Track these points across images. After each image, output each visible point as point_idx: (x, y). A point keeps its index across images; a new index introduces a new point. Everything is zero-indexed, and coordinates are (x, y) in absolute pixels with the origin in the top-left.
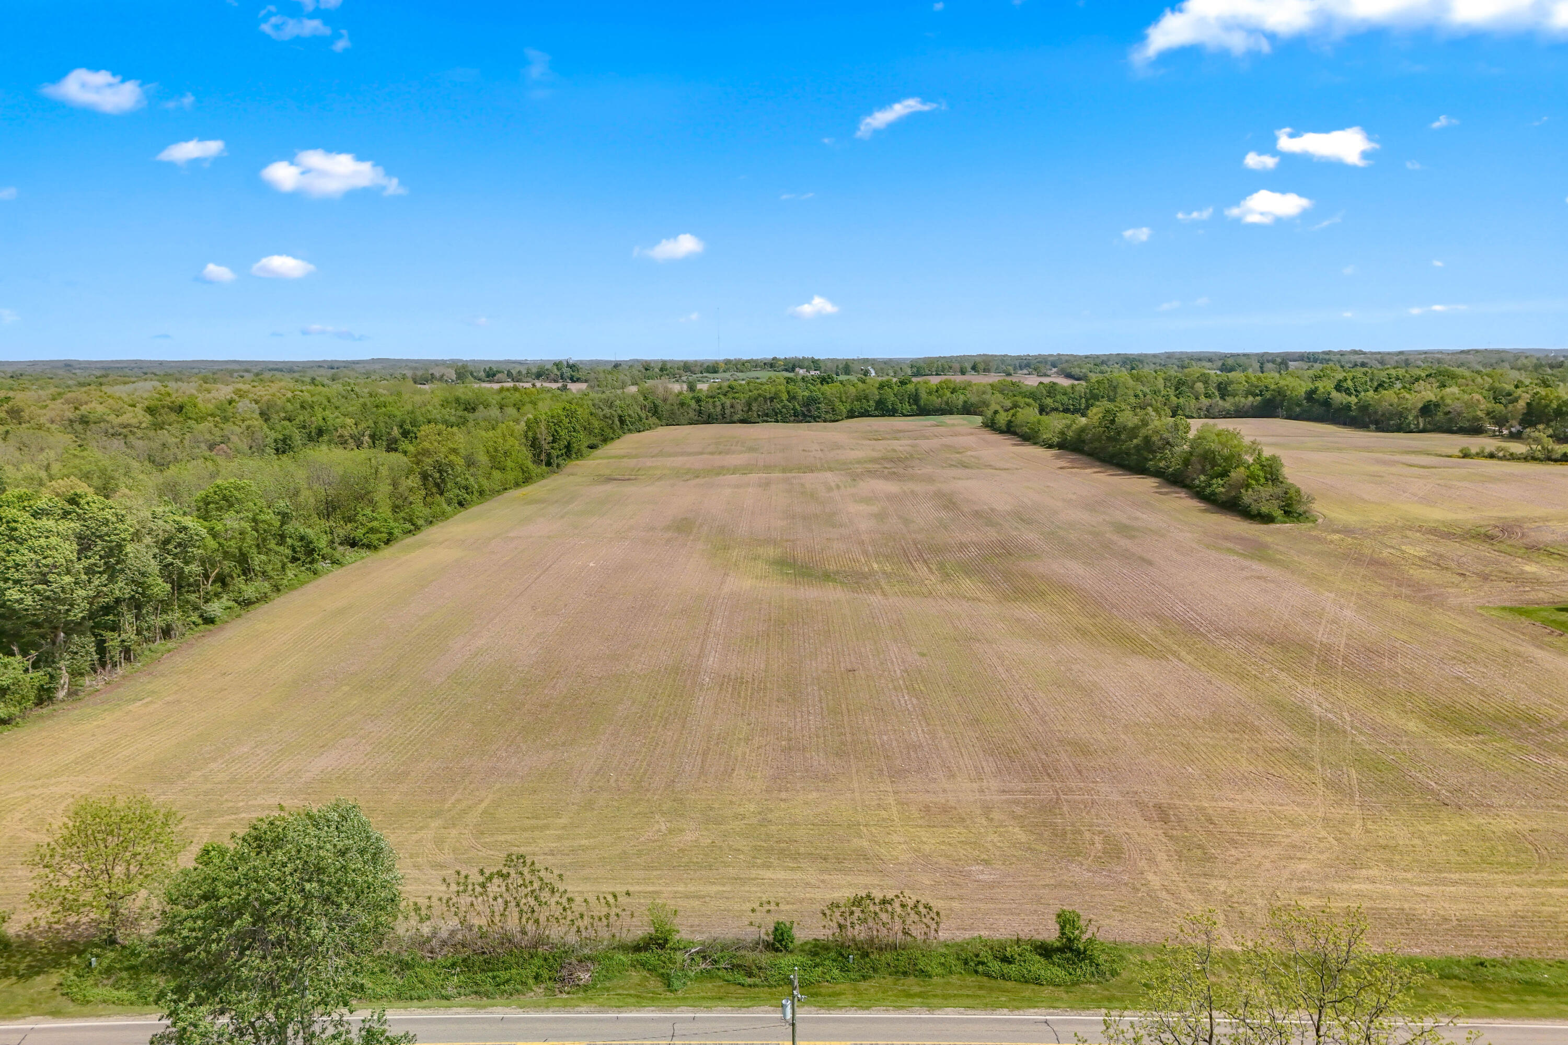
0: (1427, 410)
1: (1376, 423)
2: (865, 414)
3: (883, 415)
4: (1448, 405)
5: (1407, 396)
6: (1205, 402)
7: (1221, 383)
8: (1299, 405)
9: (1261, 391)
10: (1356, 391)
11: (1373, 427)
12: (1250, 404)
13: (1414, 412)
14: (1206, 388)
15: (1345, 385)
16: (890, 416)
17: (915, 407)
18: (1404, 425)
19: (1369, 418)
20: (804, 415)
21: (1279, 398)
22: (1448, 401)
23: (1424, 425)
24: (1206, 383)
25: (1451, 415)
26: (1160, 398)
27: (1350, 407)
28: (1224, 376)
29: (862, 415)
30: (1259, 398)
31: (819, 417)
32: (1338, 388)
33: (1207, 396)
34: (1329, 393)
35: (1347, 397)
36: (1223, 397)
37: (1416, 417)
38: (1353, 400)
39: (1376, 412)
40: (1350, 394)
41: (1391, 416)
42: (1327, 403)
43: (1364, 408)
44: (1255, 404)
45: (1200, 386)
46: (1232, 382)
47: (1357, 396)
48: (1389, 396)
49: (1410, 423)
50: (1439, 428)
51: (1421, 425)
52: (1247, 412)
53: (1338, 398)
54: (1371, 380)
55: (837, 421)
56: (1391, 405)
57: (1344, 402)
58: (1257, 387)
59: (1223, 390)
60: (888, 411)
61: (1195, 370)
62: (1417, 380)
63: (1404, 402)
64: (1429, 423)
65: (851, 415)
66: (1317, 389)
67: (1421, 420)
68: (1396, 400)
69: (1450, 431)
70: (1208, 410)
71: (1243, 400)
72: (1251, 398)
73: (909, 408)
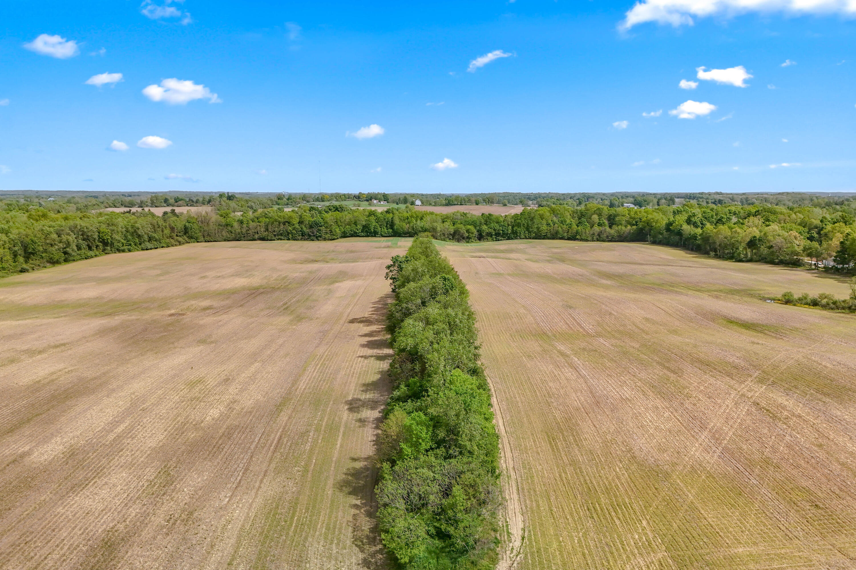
0: (752, 244)
1: (715, 250)
2: (354, 235)
3: (367, 236)
4: (771, 241)
5: (739, 230)
6: (597, 229)
7: (611, 215)
8: (662, 234)
9: (636, 222)
10: (702, 224)
11: (712, 254)
12: (628, 231)
13: (744, 245)
14: (599, 219)
15: (693, 219)
16: (372, 236)
17: (391, 230)
18: (736, 255)
19: (710, 246)
20: (310, 236)
21: (647, 228)
22: (770, 238)
23: (752, 255)
24: (600, 215)
25: (774, 249)
26: (565, 226)
27: (696, 237)
28: (612, 211)
29: (352, 236)
30: (635, 227)
31: (320, 237)
32: (689, 221)
33: (600, 225)
34: (681, 226)
35: (694, 229)
36: (610, 227)
37: (745, 248)
38: (699, 231)
39: (714, 243)
40: (696, 227)
41: (726, 247)
42: (679, 233)
43: (706, 239)
44: (632, 231)
45: (595, 217)
46: (618, 215)
47: (702, 228)
48: (724, 230)
49: (740, 253)
50: (762, 259)
51: (749, 255)
52: (626, 237)
53: (687, 229)
54: (716, 215)
55: (334, 239)
56: (725, 238)
57: (692, 233)
58: (634, 219)
59: (612, 221)
60: (371, 233)
61: (593, 205)
62: (749, 215)
63: (736, 235)
64: (755, 254)
65: (344, 236)
66: (674, 222)
67: (749, 250)
68: (730, 234)
69: (772, 262)
70: (599, 235)
71: (623, 228)
72: (629, 227)
73: (386, 230)
